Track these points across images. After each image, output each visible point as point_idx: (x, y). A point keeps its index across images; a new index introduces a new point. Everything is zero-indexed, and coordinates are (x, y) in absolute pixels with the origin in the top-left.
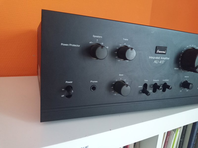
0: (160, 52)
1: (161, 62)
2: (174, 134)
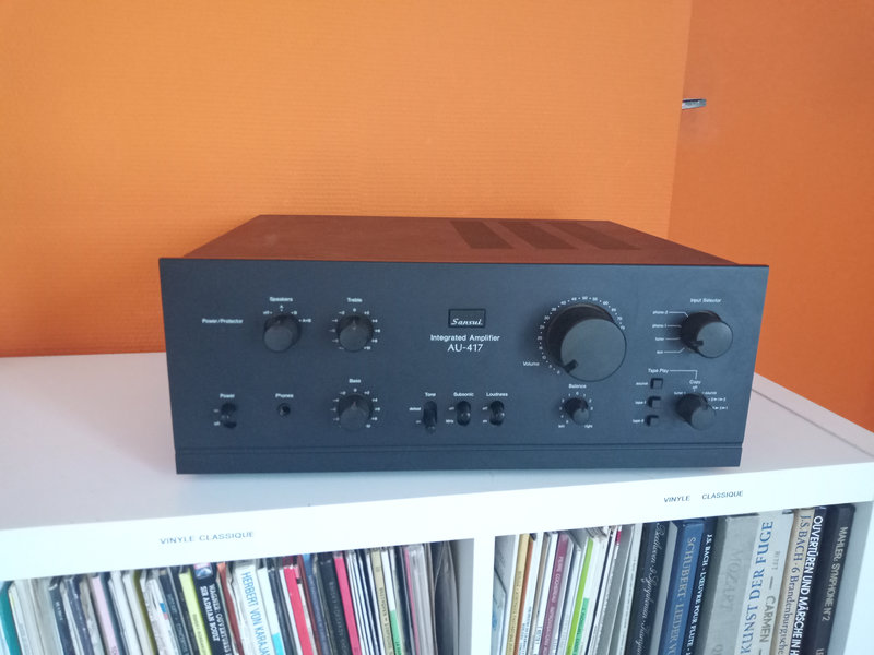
0: (461, 323)
1: (473, 348)
2: (579, 555)
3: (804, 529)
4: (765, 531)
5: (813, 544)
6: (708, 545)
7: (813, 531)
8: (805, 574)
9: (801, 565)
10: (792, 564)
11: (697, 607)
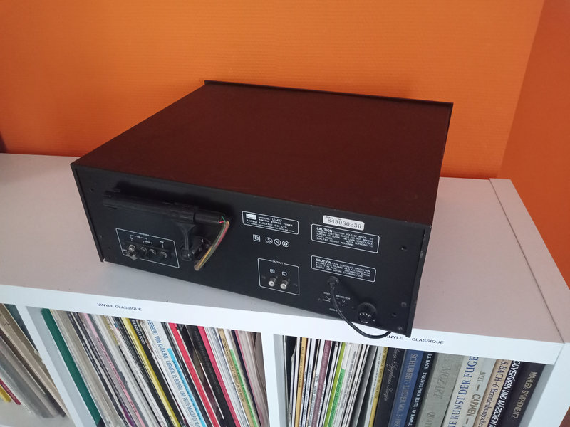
3: (504, 365)
4: (473, 361)
5: (511, 374)
6: (429, 359)
7: (511, 367)
8: (503, 389)
9: (501, 384)
10: (493, 382)
11: (421, 389)
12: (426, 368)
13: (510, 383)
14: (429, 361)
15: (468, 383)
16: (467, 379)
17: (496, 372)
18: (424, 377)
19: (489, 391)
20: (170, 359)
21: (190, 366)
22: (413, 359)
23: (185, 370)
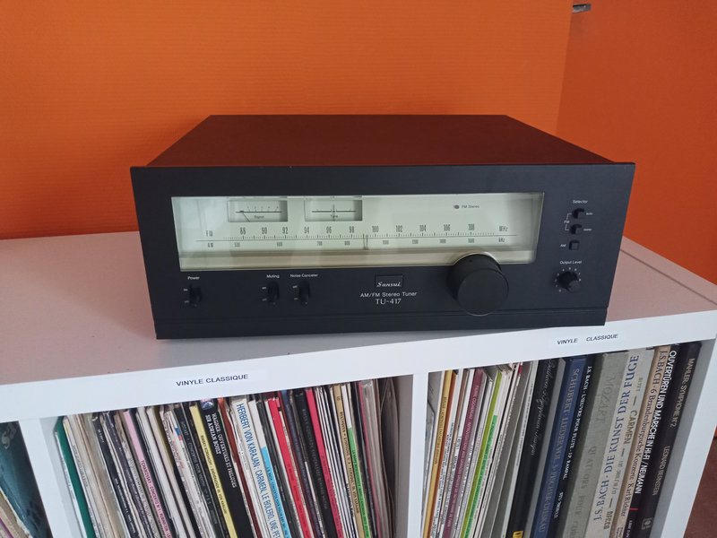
2: (491, 384)
3: (662, 361)
4: (633, 363)
5: (668, 371)
6: (588, 374)
7: (668, 362)
8: (660, 394)
9: (658, 387)
10: (651, 387)
11: (578, 420)
12: (585, 387)
13: (666, 383)
14: (588, 377)
15: (626, 395)
16: (626, 390)
17: (654, 373)
18: (583, 401)
19: (648, 399)
20: (261, 467)
21: (290, 472)
22: (574, 377)
23: (281, 482)
